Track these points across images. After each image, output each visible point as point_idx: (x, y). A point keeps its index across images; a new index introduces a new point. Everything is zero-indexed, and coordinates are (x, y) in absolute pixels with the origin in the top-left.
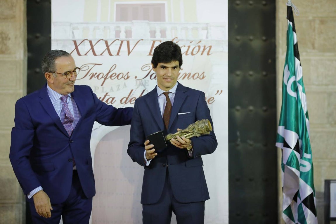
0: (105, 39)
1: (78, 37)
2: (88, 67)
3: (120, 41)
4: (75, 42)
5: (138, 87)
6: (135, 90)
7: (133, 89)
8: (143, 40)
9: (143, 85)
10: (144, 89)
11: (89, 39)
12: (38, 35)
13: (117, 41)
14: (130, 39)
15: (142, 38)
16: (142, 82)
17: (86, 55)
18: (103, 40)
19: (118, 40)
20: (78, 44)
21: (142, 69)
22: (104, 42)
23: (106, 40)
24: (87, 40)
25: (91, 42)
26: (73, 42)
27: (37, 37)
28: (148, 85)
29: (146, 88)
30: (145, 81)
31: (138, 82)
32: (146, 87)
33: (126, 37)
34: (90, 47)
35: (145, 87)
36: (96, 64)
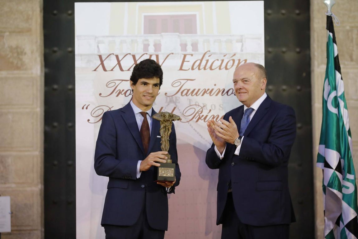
0: (132, 53)
1: (104, 52)
2: (114, 84)
3: (149, 55)
4: (100, 57)
5: (168, 105)
6: (165, 108)
7: (162, 106)
8: (173, 54)
9: (174, 102)
10: (175, 106)
11: (116, 53)
12: (56, 49)
13: (145, 55)
14: (159, 52)
15: (173, 52)
16: (172, 99)
17: (112, 70)
18: (130, 54)
19: (147, 54)
20: (103, 59)
21: (172, 85)
22: (132, 57)
23: (134, 54)
24: (113, 54)
25: (117, 57)
26: (98, 57)
27: (55, 52)
28: (179, 103)
29: (177, 106)
30: (176, 97)
31: (168, 98)
32: (177, 104)
33: (155, 51)
34: (117, 62)
35: (175, 104)
36: (123, 80)
